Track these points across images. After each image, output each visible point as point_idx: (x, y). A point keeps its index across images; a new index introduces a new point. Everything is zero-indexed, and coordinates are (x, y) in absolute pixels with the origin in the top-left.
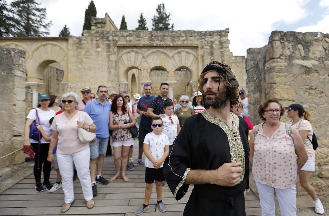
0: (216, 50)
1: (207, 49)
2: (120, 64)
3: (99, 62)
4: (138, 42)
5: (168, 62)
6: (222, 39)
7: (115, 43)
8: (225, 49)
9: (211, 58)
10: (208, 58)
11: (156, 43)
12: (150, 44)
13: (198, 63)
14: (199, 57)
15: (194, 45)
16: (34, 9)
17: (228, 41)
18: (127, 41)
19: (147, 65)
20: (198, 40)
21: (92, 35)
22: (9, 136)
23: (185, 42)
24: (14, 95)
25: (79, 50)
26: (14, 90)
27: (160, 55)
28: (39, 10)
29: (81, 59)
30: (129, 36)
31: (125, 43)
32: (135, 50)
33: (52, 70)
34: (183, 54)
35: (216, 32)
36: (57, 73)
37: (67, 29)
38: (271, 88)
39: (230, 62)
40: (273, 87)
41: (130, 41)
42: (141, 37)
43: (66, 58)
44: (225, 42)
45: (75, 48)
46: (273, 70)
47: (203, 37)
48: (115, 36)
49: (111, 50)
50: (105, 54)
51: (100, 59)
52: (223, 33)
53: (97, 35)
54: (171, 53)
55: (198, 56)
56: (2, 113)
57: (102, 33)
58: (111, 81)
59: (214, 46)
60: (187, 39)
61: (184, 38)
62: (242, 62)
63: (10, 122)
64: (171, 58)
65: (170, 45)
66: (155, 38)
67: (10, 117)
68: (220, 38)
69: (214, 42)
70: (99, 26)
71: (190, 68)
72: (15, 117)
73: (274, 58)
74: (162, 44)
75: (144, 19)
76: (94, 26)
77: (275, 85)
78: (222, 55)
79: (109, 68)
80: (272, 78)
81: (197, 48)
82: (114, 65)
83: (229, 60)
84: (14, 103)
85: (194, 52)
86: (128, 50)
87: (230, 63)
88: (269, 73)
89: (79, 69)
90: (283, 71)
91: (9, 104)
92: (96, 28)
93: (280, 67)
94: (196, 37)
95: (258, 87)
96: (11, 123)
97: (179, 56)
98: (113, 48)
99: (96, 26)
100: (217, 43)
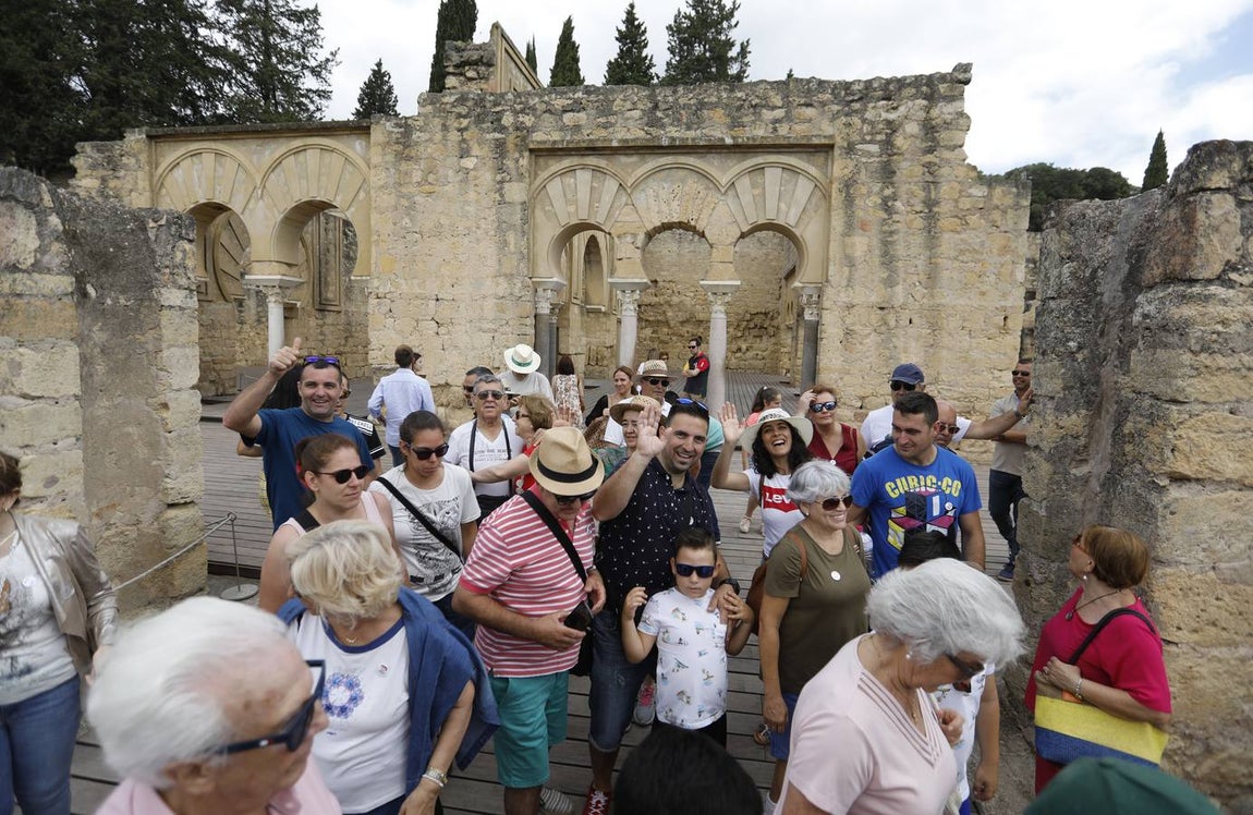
0: (905, 160)
1: (870, 154)
2: (539, 213)
3: (467, 208)
4: (603, 133)
5: (713, 205)
6: (935, 112)
7: (524, 139)
8: (947, 154)
9: (882, 190)
10: (869, 193)
11: (669, 135)
12: (647, 140)
13: (829, 210)
14: (835, 186)
15: (816, 141)
16: (282, 14)
17: (962, 121)
18: (563, 128)
19: (634, 217)
20: (834, 118)
21: (444, 110)
22: (153, 505)
23: (783, 130)
24: (163, 373)
25: (404, 166)
26: (161, 354)
27: (683, 181)
28: (299, 17)
29: (409, 197)
30: (572, 111)
31: (556, 136)
32: (592, 160)
33: (331, 225)
34: (772, 177)
35: (909, 84)
36: (345, 234)
37: (384, 75)
38: (1153, 419)
39: (961, 206)
40: (1166, 418)
41: (577, 128)
42: (615, 114)
43: (362, 195)
44: (947, 125)
45: (390, 158)
46: (1176, 337)
47: (856, 106)
48: (522, 111)
49: (509, 163)
50: (487, 177)
51: (472, 195)
52: (943, 88)
53: (463, 110)
54: (723, 170)
55: (831, 182)
56: (129, 434)
57: (480, 102)
58: (505, 275)
59: (899, 141)
60: (788, 118)
61: (779, 113)
62: (1017, 206)
63: (154, 463)
64: (723, 190)
65: (723, 139)
66: (668, 116)
67: (154, 445)
68: (928, 110)
69: (901, 125)
70: (471, 74)
71: (797, 232)
72: (169, 445)
73: (1192, 281)
74: (693, 139)
75: (639, 26)
76: (453, 74)
77: (1180, 412)
78: (930, 179)
79: (502, 228)
80: (1167, 374)
81: (827, 152)
82: (517, 218)
83: (956, 201)
84: (162, 399)
85: (816, 166)
86: (567, 162)
87: (961, 210)
88: (1153, 346)
89: (403, 232)
90: (1231, 345)
91: (147, 404)
92: (462, 84)
93: (1219, 328)
94: (826, 108)
95: (1083, 384)
96: (155, 466)
97: (754, 186)
98: (517, 155)
99: (462, 74)
100: (912, 128)
